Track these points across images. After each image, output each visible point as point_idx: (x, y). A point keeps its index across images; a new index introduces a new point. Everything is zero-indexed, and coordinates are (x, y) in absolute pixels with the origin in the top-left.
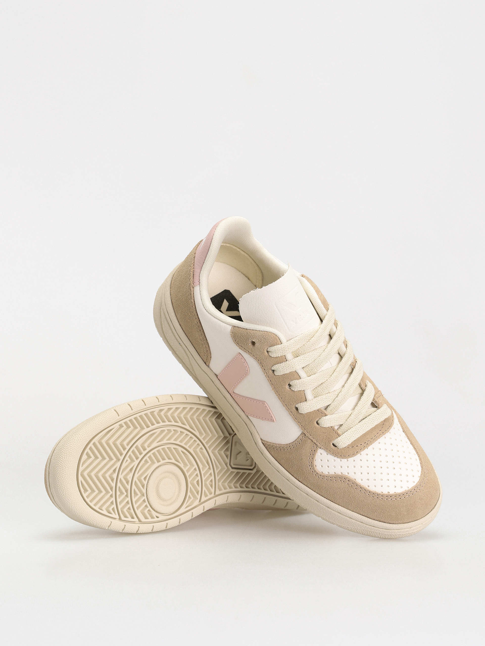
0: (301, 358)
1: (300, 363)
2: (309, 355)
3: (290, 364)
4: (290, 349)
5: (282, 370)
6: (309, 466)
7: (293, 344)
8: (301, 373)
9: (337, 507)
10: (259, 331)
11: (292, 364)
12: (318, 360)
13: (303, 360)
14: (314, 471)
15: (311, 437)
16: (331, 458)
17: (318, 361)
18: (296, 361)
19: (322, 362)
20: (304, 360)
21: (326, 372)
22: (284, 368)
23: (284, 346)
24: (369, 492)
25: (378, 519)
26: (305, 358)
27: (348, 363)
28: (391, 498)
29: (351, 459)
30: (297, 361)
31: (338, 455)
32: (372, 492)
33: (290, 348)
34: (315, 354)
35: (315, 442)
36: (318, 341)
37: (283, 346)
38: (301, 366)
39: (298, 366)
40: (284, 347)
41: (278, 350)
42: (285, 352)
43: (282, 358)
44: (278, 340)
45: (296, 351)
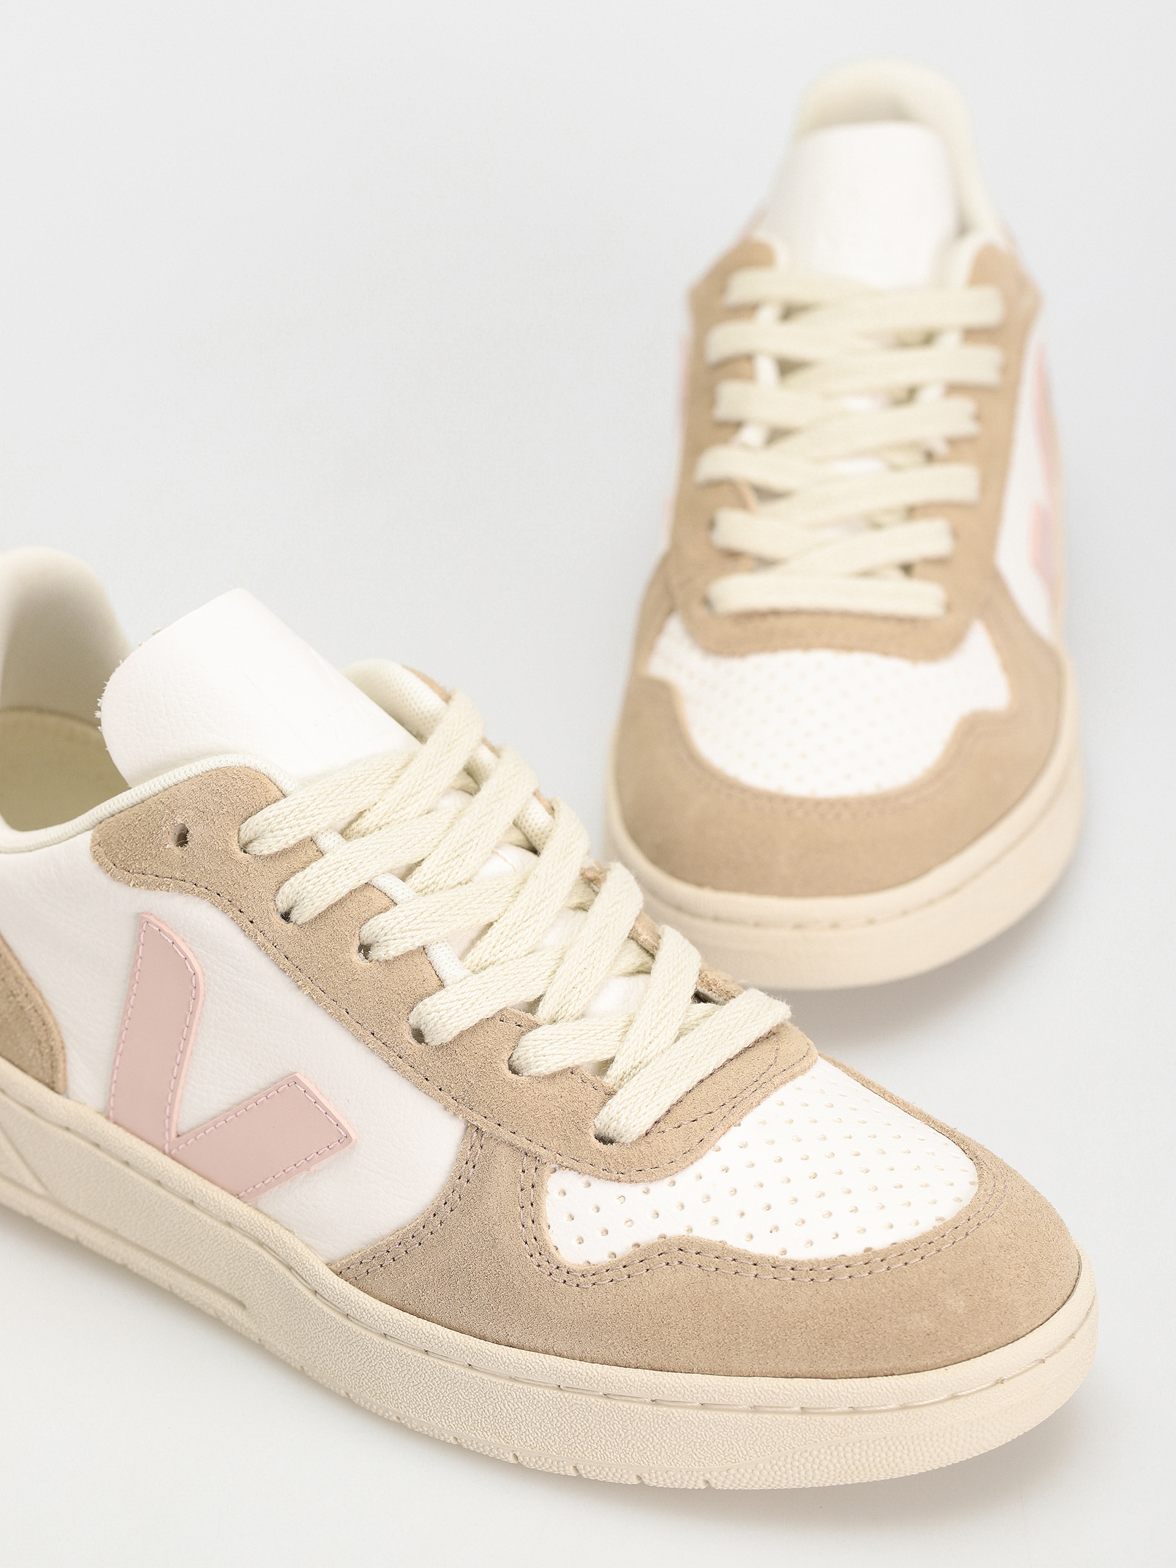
3: (341, 861)
5: (316, 891)
6: (528, 1257)
8: (394, 890)
9: (683, 1381)
11: (346, 860)
14: (555, 1271)
15: (504, 1133)
16: (606, 1191)
22: (322, 882)
23: (294, 804)
24: (793, 1269)
25: (859, 1368)
27: (564, 872)
28: (885, 1265)
29: (685, 1177)
31: (629, 1171)
32: (803, 1263)
35: (525, 1144)
37: (291, 804)
40: (299, 806)
42: (309, 823)
43: (304, 852)
44: (271, 786)
45: (354, 825)
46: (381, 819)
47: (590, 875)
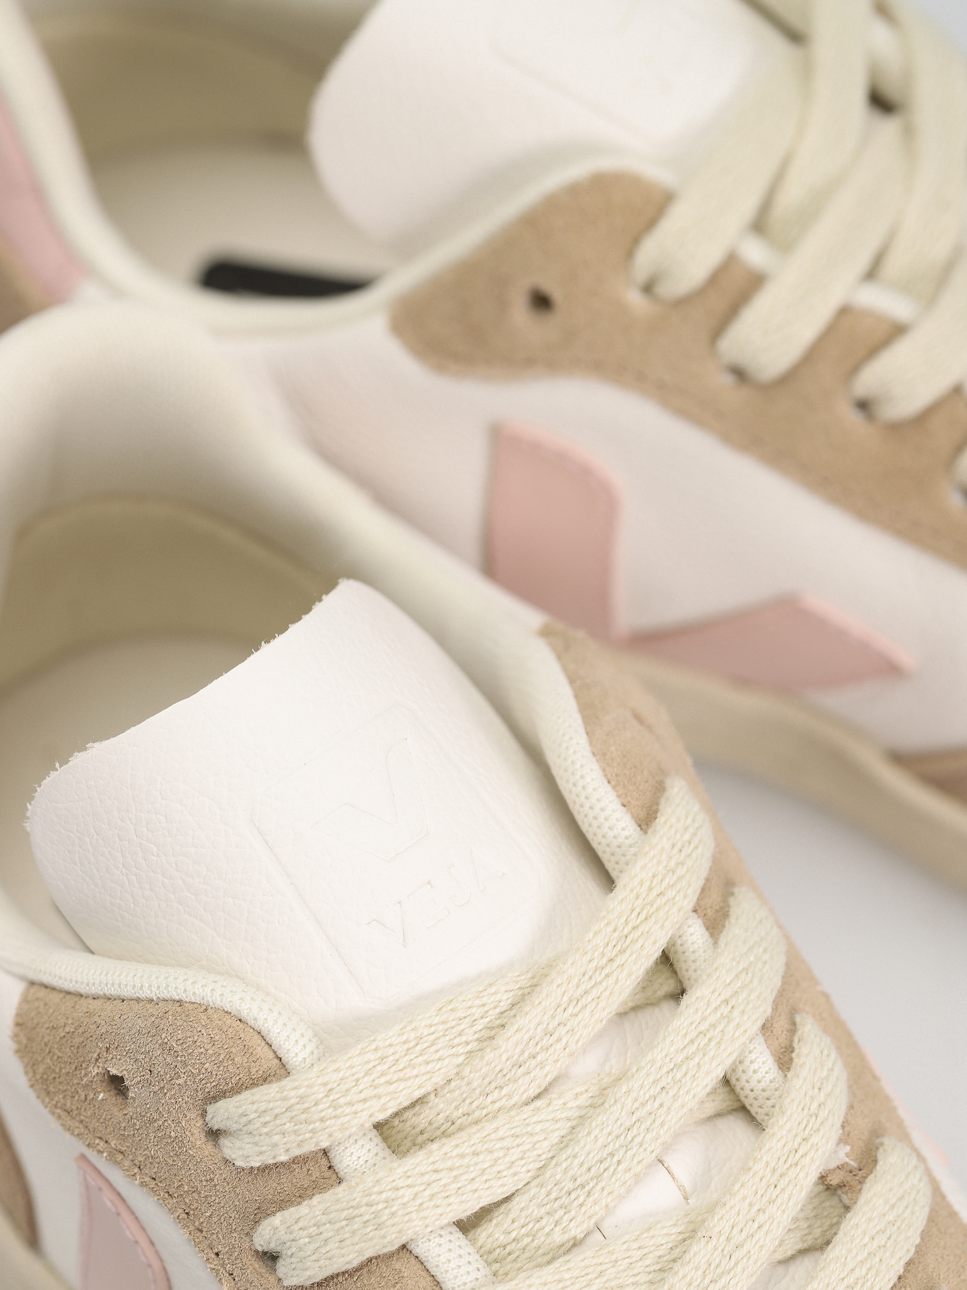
0: (431, 1159)
1: (427, 1193)
2: (492, 1136)
3: (358, 1207)
4: (348, 1110)
5: (312, 1247)
7: (367, 1073)
8: (443, 1259)
10: (138, 1000)
11: (369, 1205)
12: (564, 1165)
13: (451, 1169)
17: (566, 1170)
18: (400, 1183)
19: (599, 1177)
20: (454, 1173)
21: (636, 1245)
22: (322, 1237)
23: (301, 1091)
26: (462, 1156)
27: (792, 1173)
30: (409, 1181)
33: (350, 1104)
34: (538, 1128)
36: (555, 1037)
37: (295, 1088)
38: (439, 1210)
39: (414, 1216)
40: (302, 1098)
41: (268, 1118)
42: (313, 1131)
43: (305, 1170)
44: (262, 1051)
45: (407, 1114)
46: (457, 1108)
47: (834, 1180)
